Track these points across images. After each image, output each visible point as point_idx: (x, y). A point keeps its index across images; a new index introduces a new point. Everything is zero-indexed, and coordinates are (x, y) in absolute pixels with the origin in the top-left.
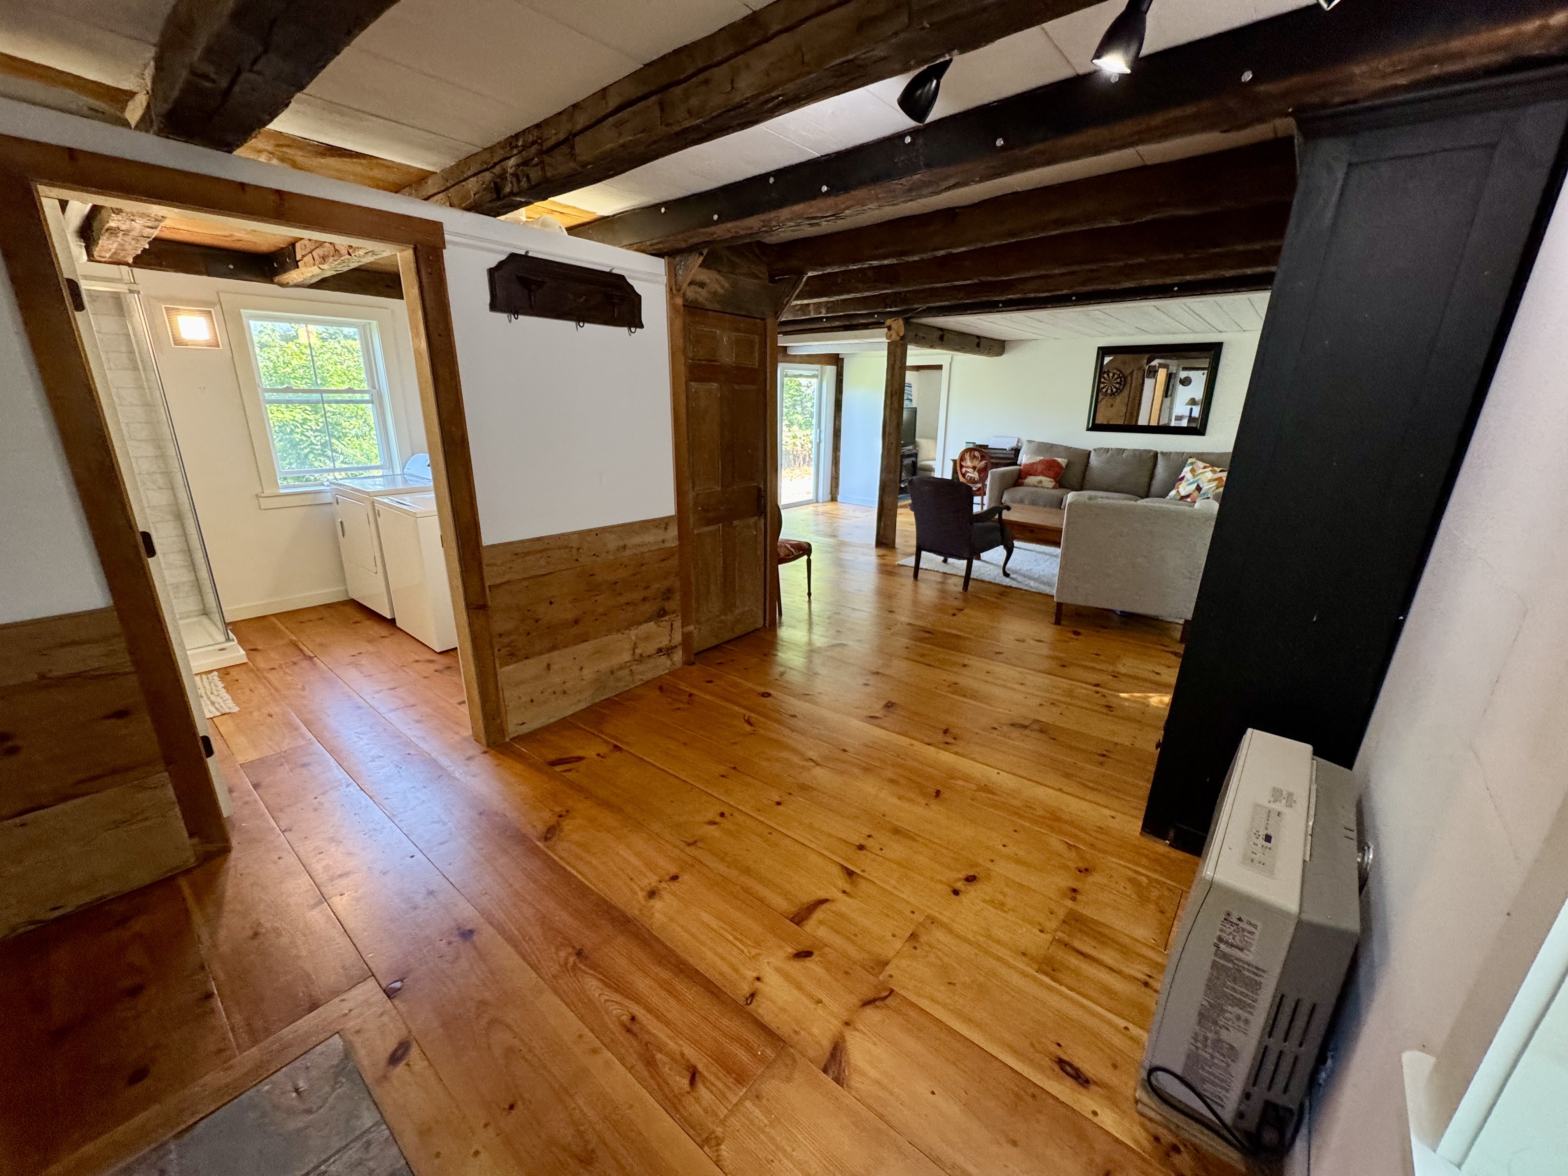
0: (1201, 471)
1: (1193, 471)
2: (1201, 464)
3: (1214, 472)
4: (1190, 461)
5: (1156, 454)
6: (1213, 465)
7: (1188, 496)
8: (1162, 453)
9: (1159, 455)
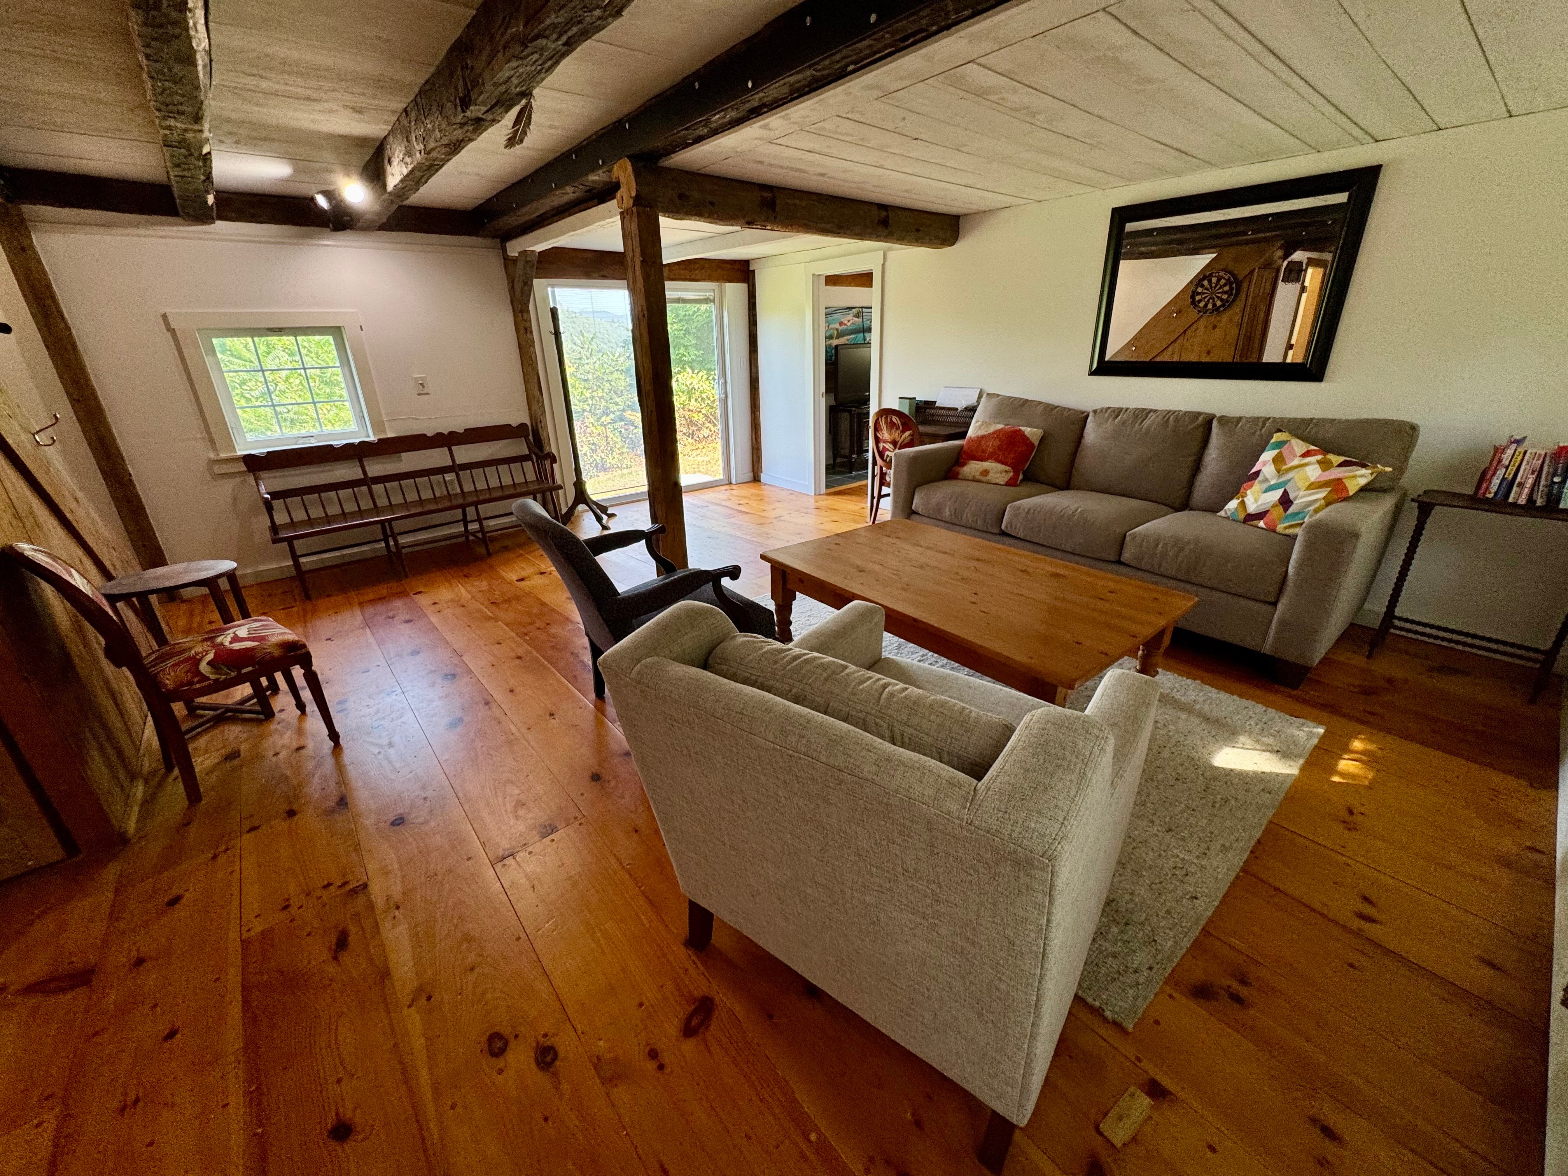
0: (1296, 462)
1: (1278, 460)
2: (1299, 446)
3: (1325, 465)
4: (1277, 437)
5: (1209, 420)
6: (1325, 451)
7: (1260, 516)
8: (1224, 420)
9: (1215, 423)
